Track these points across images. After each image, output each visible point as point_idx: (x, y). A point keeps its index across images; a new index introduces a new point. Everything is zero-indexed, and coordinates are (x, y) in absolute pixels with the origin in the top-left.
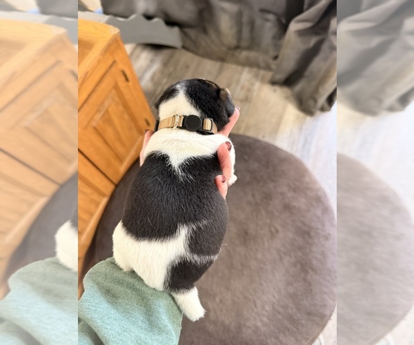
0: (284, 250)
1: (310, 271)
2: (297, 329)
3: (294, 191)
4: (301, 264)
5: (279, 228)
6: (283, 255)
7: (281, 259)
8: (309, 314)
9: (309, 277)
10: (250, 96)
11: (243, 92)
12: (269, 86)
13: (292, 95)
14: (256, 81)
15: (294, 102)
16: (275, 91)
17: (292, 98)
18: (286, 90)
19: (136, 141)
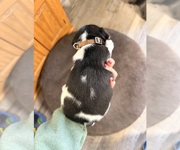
2: (123, 119)
4: (129, 92)
5: (121, 75)
10: (117, 10)
11: (114, 7)
12: (128, 4)
13: (140, 10)
14: (122, 2)
15: (140, 14)
16: (131, 7)
17: (139, 11)
18: (137, 7)
19: (59, 30)
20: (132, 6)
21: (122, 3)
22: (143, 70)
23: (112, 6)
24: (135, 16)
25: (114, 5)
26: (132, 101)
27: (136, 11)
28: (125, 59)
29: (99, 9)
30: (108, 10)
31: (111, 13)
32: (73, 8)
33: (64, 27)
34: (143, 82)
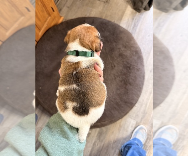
0: (117, 75)
1: (128, 84)
2: (120, 108)
3: (125, 47)
5: (116, 65)
6: (116, 77)
7: (115, 78)
8: (126, 102)
9: (127, 87)
19: (47, 19)
22: (138, 59)
26: (128, 90)
27: (128, 2)
30: (99, 0)
31: (102, 3)
33: (52, 16)
34: (138, 70)
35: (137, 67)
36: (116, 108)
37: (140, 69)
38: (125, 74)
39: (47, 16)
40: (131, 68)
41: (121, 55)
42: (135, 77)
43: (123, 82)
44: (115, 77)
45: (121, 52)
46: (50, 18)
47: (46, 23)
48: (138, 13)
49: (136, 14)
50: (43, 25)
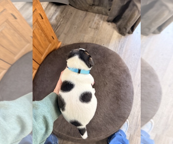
0: (110, 92)
1: (120, 100)
2: (114, 123)
3: (115, 67)
5: (108, 83)
8: (119, 117)
9: (119, 102)
10: (98, 27)
11: (95, 25)
12: (107, 22)
13: (117, 26)
14: (101, 20)
15: (117, 30)
16: (109, 25)
17: (116, 28)
18: (114, 24)
19: (48, 46)
20: (110, 23)
21: (102, 22)
22: (126, 77)
23: (93, 23)
24: (113, 32)
25: (95, 23)
26: (120, 105)
27: (114, 28)
28: (109, 68)
29: (82, 26)
30: (90, 27)
31: (93, 30)
32: (59, 25)
33: (52, 43)
34: (127, 87)
35: (126, 84)
36: (110, 123)
37: (128, 85)
38: (116, 91)
39: (48, 43)
40: (121, 85)
41: (111, 74)
42: (125, 93)
43: (115, 98)
44: (108, 93)
45: (111, 71)
46: (50, 44)
47: (48, 49)
48: (123, 37)
49: (122, 37)
50: (45, 51)
